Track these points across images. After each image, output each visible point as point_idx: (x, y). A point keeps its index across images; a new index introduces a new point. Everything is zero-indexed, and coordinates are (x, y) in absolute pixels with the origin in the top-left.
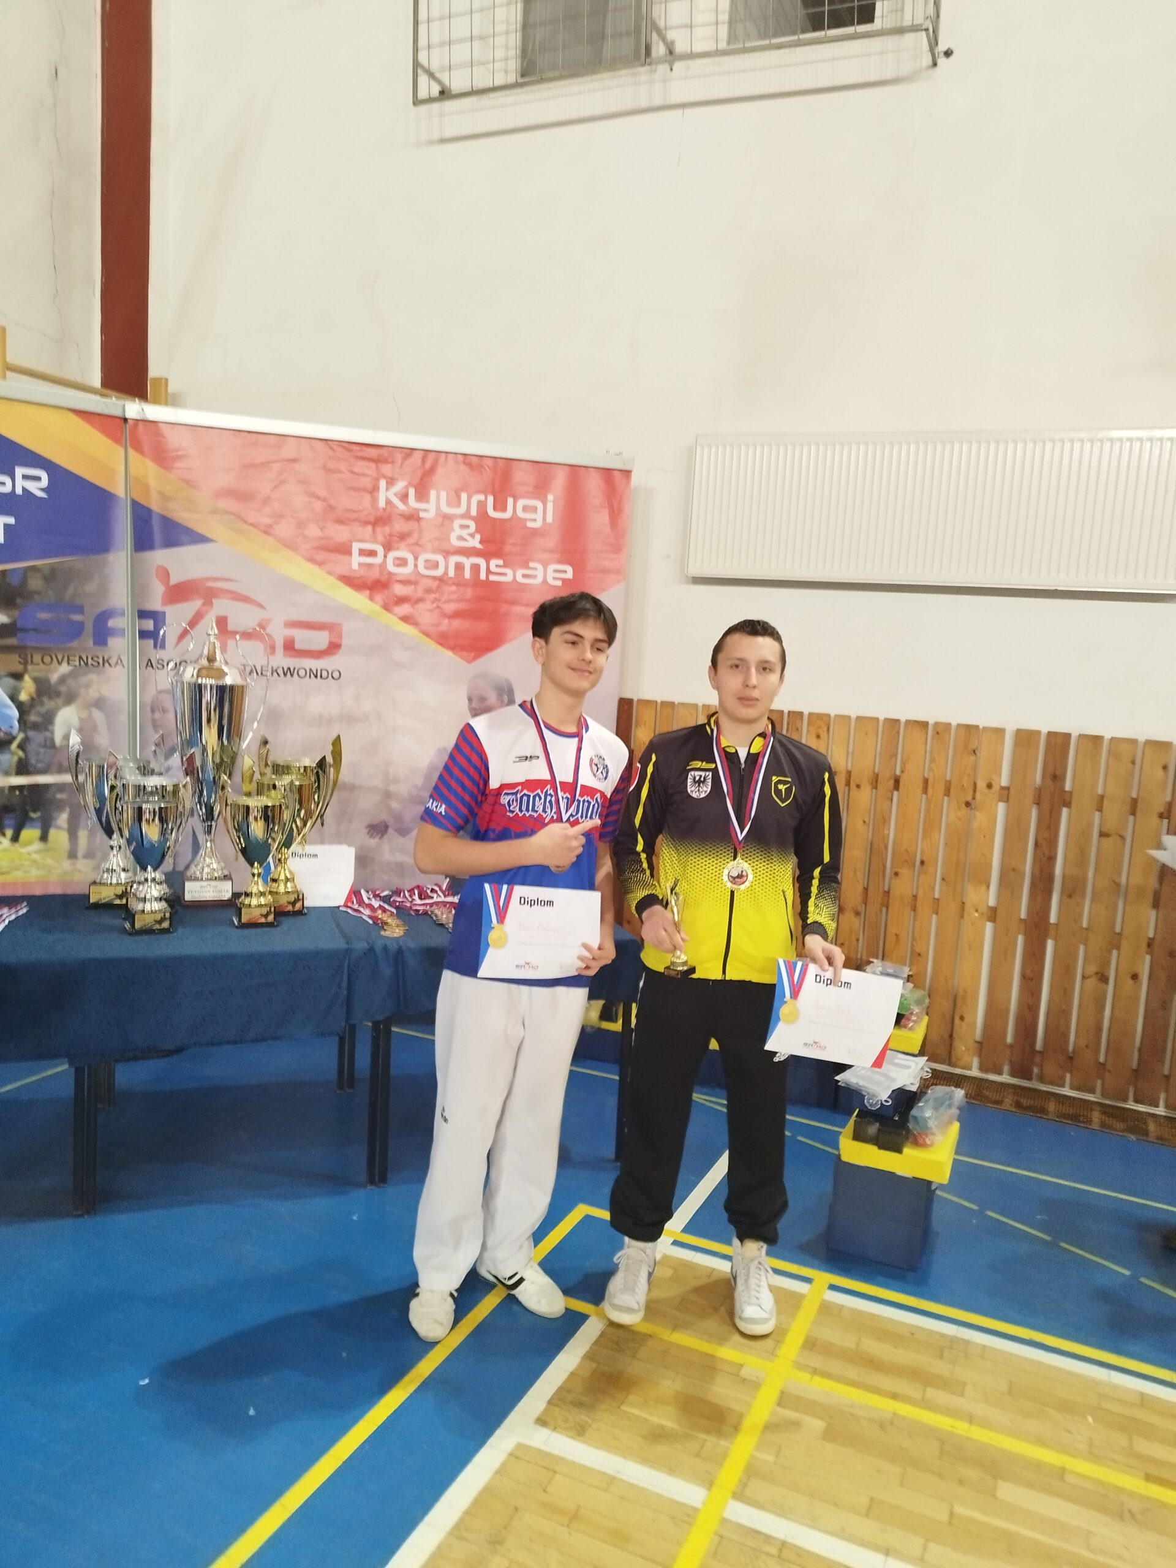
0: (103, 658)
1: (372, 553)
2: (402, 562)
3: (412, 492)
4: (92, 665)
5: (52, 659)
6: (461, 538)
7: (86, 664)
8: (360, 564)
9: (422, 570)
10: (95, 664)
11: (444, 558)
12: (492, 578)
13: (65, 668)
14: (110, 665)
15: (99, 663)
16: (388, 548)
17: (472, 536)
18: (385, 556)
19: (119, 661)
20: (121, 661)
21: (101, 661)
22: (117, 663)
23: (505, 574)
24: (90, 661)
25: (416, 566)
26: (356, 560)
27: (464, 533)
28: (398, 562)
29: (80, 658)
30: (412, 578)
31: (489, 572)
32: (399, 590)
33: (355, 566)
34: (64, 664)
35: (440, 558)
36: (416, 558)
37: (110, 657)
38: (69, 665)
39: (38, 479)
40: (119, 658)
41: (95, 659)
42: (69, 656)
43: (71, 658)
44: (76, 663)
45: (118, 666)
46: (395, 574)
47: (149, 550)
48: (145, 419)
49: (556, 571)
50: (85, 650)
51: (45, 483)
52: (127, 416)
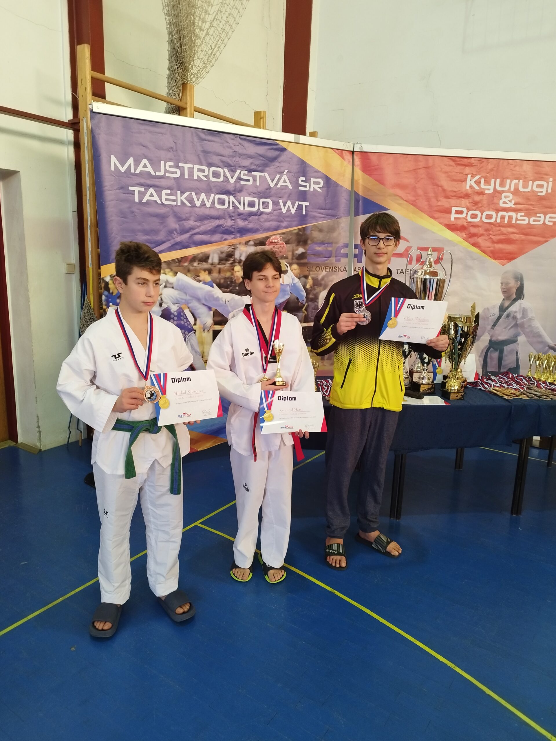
0: (339, 267)
1: (461, 212)
2: (474, 216)
3: (483, 180)
4: (334, 271)
5: (319, 268)
6: (505, 203)
7: (332, 271)
8: (455, 218)
9: (484, 220)
10: (335, 270)
11: (496, 213)
12: (518, 222)
13: (324, 273)
14: (341, 271)
15: (337, 270)
16: (468, 209)
17: (510, 201)
18: (467, 214)
19: (345, 269)
20: (346, 269)
21: (337, 269)
22: (344, 270)
23: (524, 220)
24: (334, 269)
25: (481, 218)
26: (453, 216)
27: (506, 200)
28: (473, 216)
29: (330, 267)
30: (480, 224)
31: (517, 219)
32: (473, 230)
33: (452, 219)
34: (324, 271)
35: (493, 213)
36: (482, 214)
37: (341, 267)
38: (326, 271)
39: (319, 183)
40: (345, 267)
41: (335, 268)
42: (326, 267)
43: (327, 268)
44: (328, 270)
45: (344, 271)
46: (471, 222)
47: (358, 215)
48: (362, 151)
49: (550, 218)
50: (332, 264)
51: (321, 185)
52: (355, 150)
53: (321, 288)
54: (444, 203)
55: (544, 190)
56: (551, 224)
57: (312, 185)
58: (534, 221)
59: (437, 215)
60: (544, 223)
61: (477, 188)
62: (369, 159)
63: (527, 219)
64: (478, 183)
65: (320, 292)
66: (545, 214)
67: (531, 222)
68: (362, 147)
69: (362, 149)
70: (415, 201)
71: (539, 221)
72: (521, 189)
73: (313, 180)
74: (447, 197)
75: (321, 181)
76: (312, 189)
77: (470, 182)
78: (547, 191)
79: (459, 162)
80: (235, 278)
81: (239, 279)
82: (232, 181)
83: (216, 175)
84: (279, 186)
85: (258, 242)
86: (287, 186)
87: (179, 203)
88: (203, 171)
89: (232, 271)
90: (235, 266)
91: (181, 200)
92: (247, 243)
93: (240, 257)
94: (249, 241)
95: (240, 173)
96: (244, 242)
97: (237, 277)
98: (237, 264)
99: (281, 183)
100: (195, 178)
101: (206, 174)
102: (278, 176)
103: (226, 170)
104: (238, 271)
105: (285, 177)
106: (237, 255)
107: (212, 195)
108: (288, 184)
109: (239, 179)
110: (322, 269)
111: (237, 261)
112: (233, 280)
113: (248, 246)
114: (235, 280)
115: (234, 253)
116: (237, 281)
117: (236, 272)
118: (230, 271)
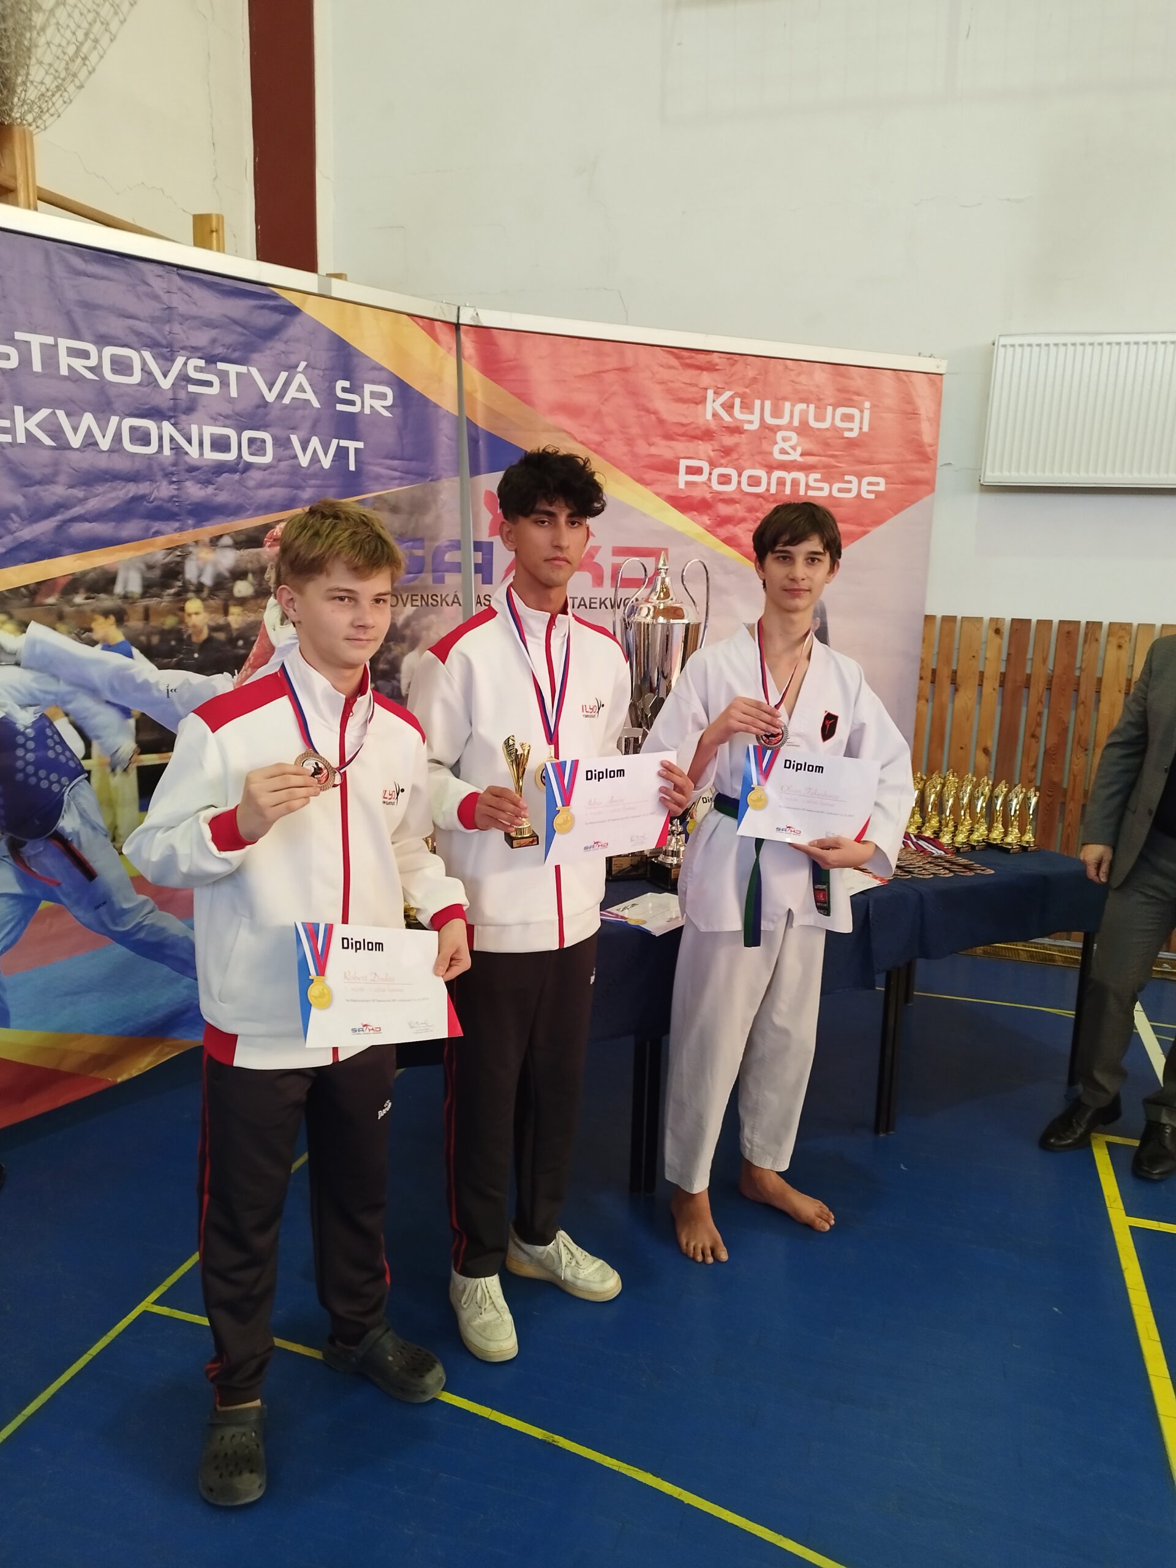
0: (441, 595)
1: (698, 471)
2: (725, 479)
3: (737, 401)
4: (432, 604)
6: (783, 451)
7: (427, 604)
8: (687, 483)
9: (746, 488)
10: (435, 603)
11: (767, 473)
12: (811, 493)
13: (409, 610)
14: (448, 605)
15: (437, 602)
16: (713, 465)
17: (794, 448)
18: (710, 474)
19: (456, 600)
20: (458, 599)
21: (439, 599)
22: (453, 602)
23: (821, 489)
24: (430, 601)
25: (739, 483)
26: (683, 478)
27: (786, 446)
28: (723, 479)
29: (422, 597)
30: (736, 496)
31: (808, 487)
32: (724, 510)
33: (682, 485)
34: (409, 605)
35: (761, 473)
36: (740, 475)
37: (448, 595)
38: (412, 606)
39: (383, 397)
40: (456, 595)
41: (434, 597)
42: (412, 596)
43: (414, 598)
44: (418, 603)
45: (454, 604)
46: (720, 493)
47: (479, 474)
48: (479, 324)
49: (870, 484)
50: (426, 588)
51: (389, 401)
52: (461, 322)
53: (405, 646)
54: (663, 449)
55: (855, 425)
56: (872, 496)
57: (368, 401)
58: (840, 490)
59: (650, 475)
60: (859, 495)
61: (727, 418)
62: (495, 344)
63: (826, 486)
64: (729, 407)
65: (403, 654)
66: (860, 476)
67: (835, 494)
68: (477, 314)
69: (479, 319)
70: (600, 444)
71: (849, 490)
72: (813, 423)
73: (368, 388)
74: (668, 437)
75: (389, 392)
76: (367, 411)
77: (713, 405)
78: (861, 428)
79: (688, 361)
80: (190, 631)
81: (201, 631)
82: (166, 383)
83: (121, 366)
84: (286, 400)
85: (242, 537)
86: (307, 401)
87: (21, 438)
88: (85, 355)
89: (181, 613)
90: (186, 600)
91: (26, 429)
92: (215, 542)
93: (200, 576)
94: (221, 536)
95: (185, 364)
96: (207, 539)
97: (194, 626)
98: (190, 595)
99: (292, 393)
100: (64, 371)
101: (93, 362)
102: (283, 376)
103: (147, 355)
104: (197, 614)
105: (300, 378)
106: (191, 572)
107: (114, 420)
108: (310, 395)
109: (184, 378)
110: (405, 600)
111: (192, 588)
112: (185, 637)
113: (218, 550)
114: (190, 636)
115: (183, 568)
116: (194, 639)
117: (190, 615)
118: (175, 614)
